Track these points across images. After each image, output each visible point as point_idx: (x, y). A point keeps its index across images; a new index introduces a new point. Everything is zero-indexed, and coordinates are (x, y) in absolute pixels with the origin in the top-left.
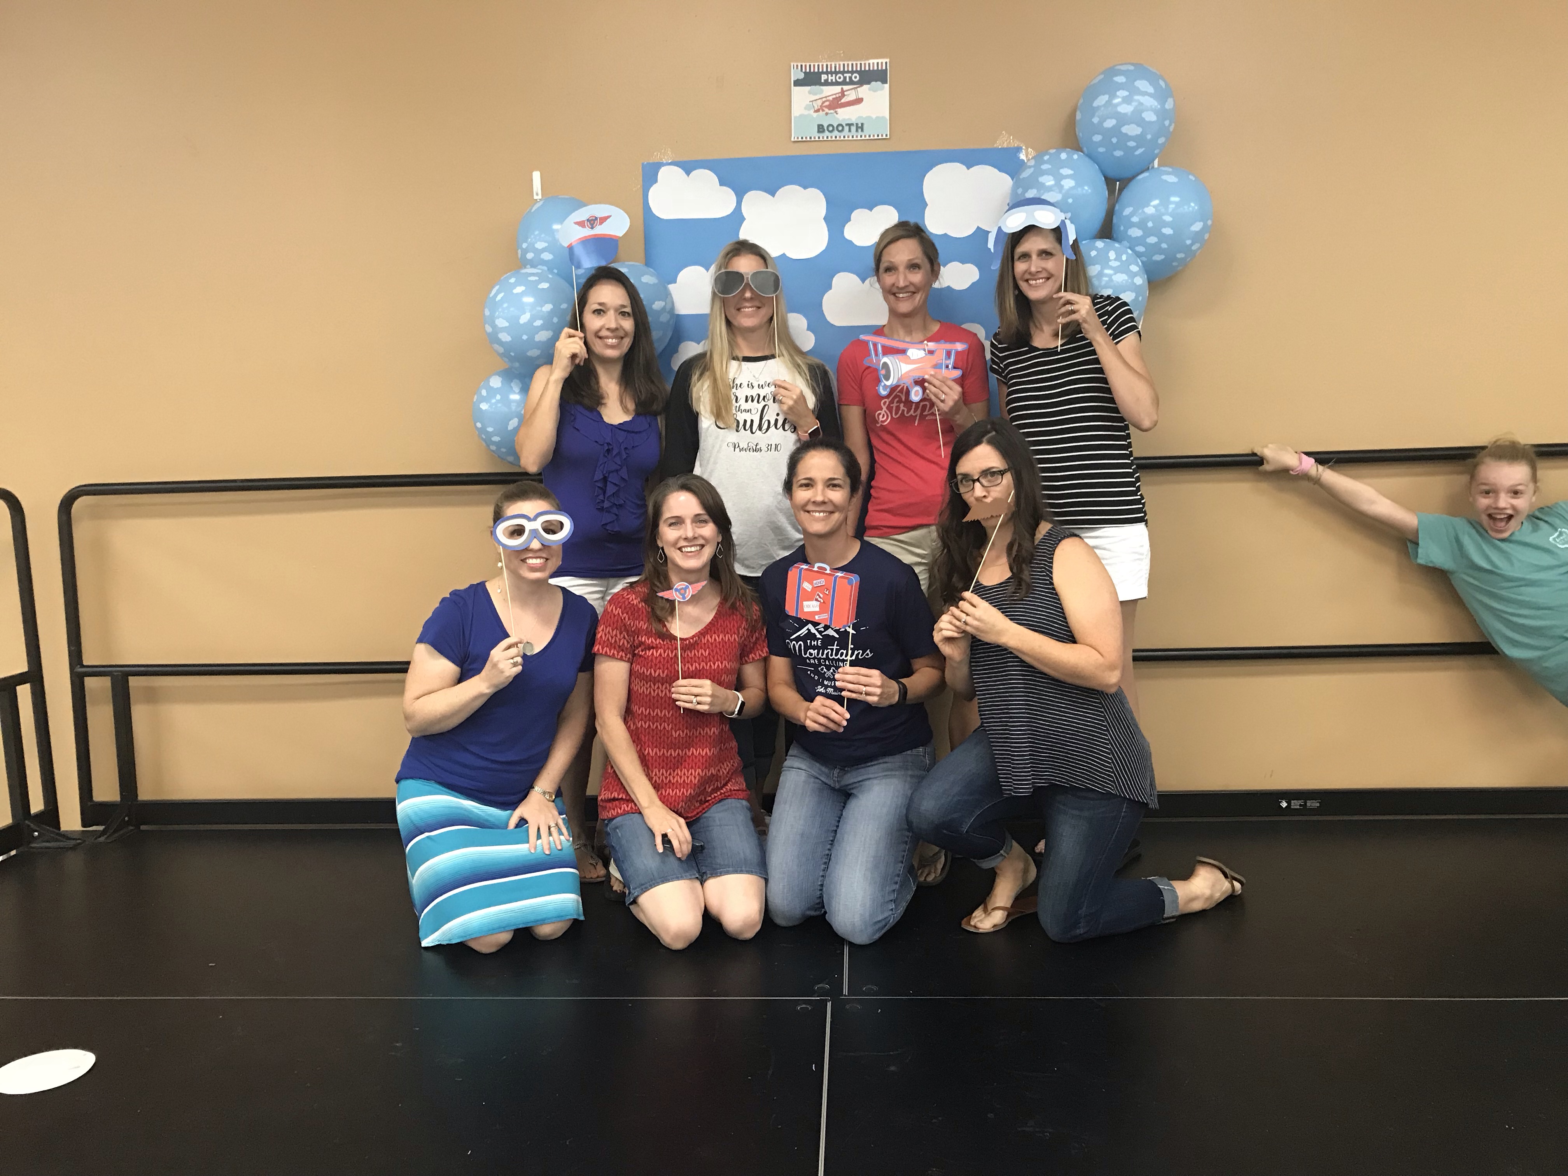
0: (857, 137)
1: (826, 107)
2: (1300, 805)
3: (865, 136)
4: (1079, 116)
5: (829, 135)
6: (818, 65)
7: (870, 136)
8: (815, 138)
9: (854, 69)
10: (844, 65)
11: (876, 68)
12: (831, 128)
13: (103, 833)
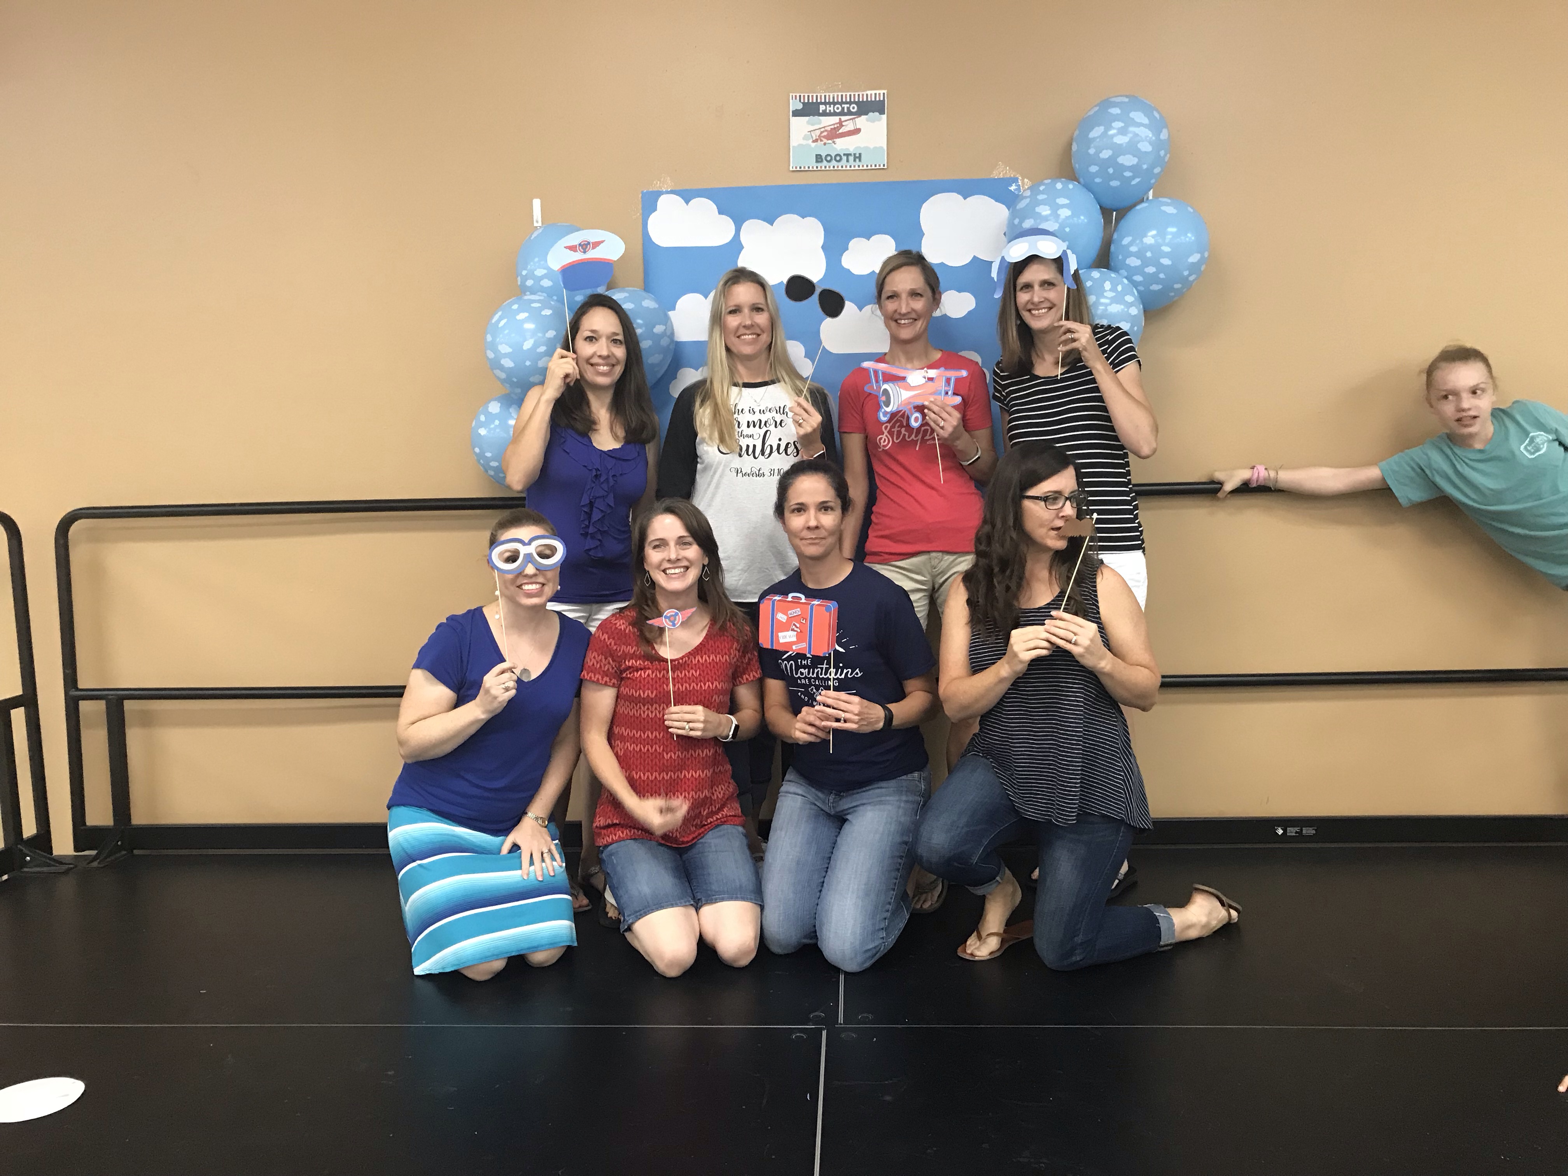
0: (854, 166)
1: (824, 137)
2: (1296, 832)
3: (863, 166)
4: (1074, 147)
5: (827, 164)
6: (817, 96)
7: (867, 166)
8: (813, 167)
9: (852, 100)
10: (842, 96)
11: (873, 99)
12: (829, 158)
13: (95, 858)
